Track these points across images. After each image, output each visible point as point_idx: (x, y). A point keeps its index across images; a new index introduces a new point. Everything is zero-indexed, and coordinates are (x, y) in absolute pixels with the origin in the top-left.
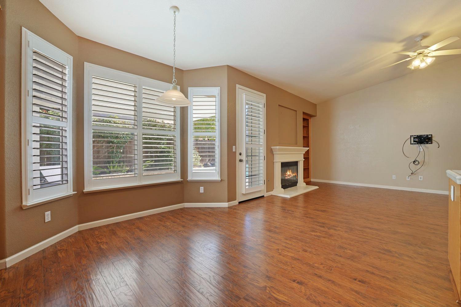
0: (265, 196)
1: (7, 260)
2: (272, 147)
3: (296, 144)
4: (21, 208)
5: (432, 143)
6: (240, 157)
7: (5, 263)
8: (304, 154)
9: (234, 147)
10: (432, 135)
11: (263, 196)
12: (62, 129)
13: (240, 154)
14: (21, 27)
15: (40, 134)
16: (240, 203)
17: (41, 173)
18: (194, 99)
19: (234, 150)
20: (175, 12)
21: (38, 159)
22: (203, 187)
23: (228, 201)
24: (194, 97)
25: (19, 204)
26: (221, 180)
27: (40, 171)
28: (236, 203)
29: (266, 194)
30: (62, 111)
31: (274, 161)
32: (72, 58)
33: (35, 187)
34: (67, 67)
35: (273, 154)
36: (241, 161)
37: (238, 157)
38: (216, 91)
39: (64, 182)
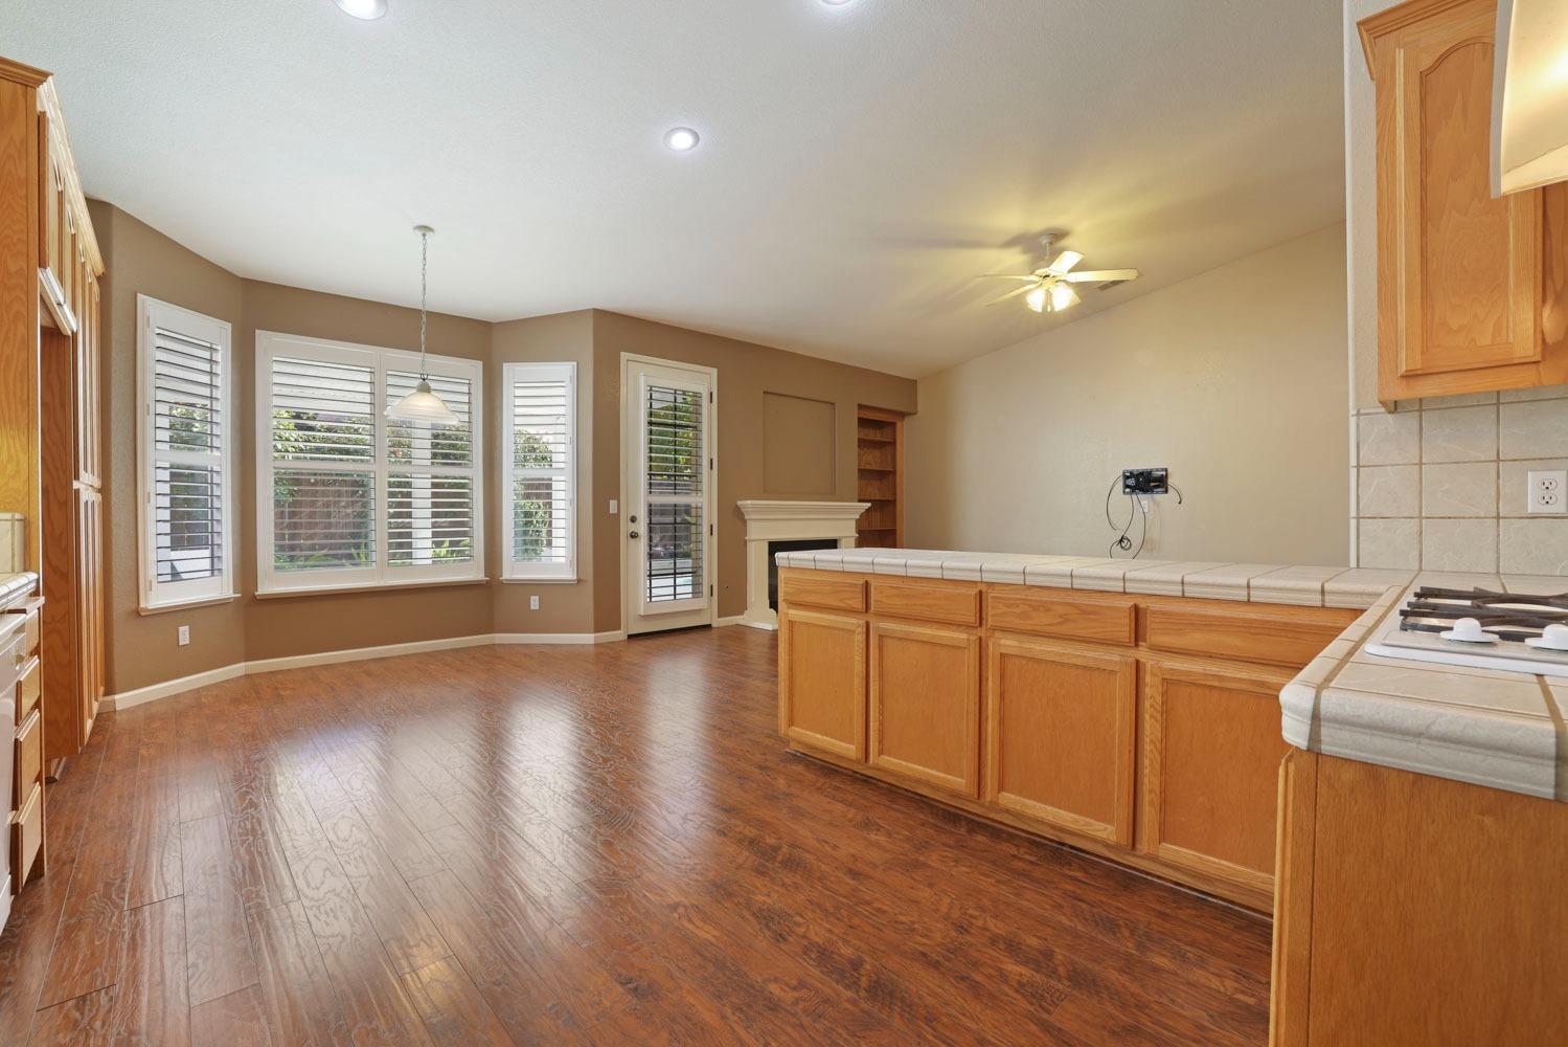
0: (714, 625)
1: (117, 697)
2: (739, 503)
3: (831, 494)
4: (137, 613)
5: (1166, 492)
6: (632, 527)
7: (114, 702)
8: (857, 521)
9: (613, 504)
10: (1166, 470)
11: (708, 627)
12: (212, 471)
13: (633, 519)
14: (136, 295)
15: (171, 481)
16: (630, 637)
17: (173, 567)
18: (519, 392)
19: (613, 509)
20: (424, 235)
21: (167, 541)
22: (537, 598)
23: (597, 630)
24: (517, 385)
25: (134, 606)
26: (579, 581)
27: (172, 564)
28: (619, 635)
29: (717, 622)
30: (211, 422)
31: (747, 538)
32: (228, 326)
33: (161, 579)
34: (219, 348)
35: (745, 522)
36: (634, 536)
37: (625, 528)
38: (564, 371)
39: (216, 572)
